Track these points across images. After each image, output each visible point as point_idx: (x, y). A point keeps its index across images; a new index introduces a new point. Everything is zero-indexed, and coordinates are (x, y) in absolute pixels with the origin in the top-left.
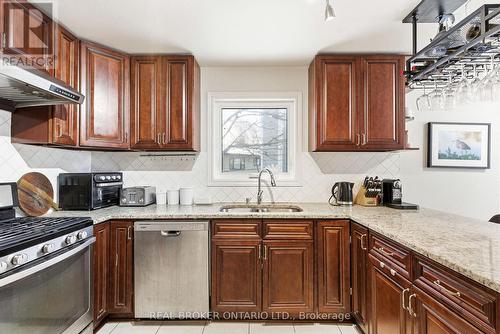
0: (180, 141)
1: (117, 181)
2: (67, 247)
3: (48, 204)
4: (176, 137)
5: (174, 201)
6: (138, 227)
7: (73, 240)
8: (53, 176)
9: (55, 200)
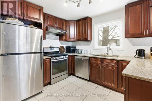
0: (86, 38)
1: (75, 48)
2: (63, 58)
3: (64, 51)
4: (85, 37)
5: (86, 53)
6: (76, 57)
7: (64, 57)
8: (65, 46)
9: (65, 51)
